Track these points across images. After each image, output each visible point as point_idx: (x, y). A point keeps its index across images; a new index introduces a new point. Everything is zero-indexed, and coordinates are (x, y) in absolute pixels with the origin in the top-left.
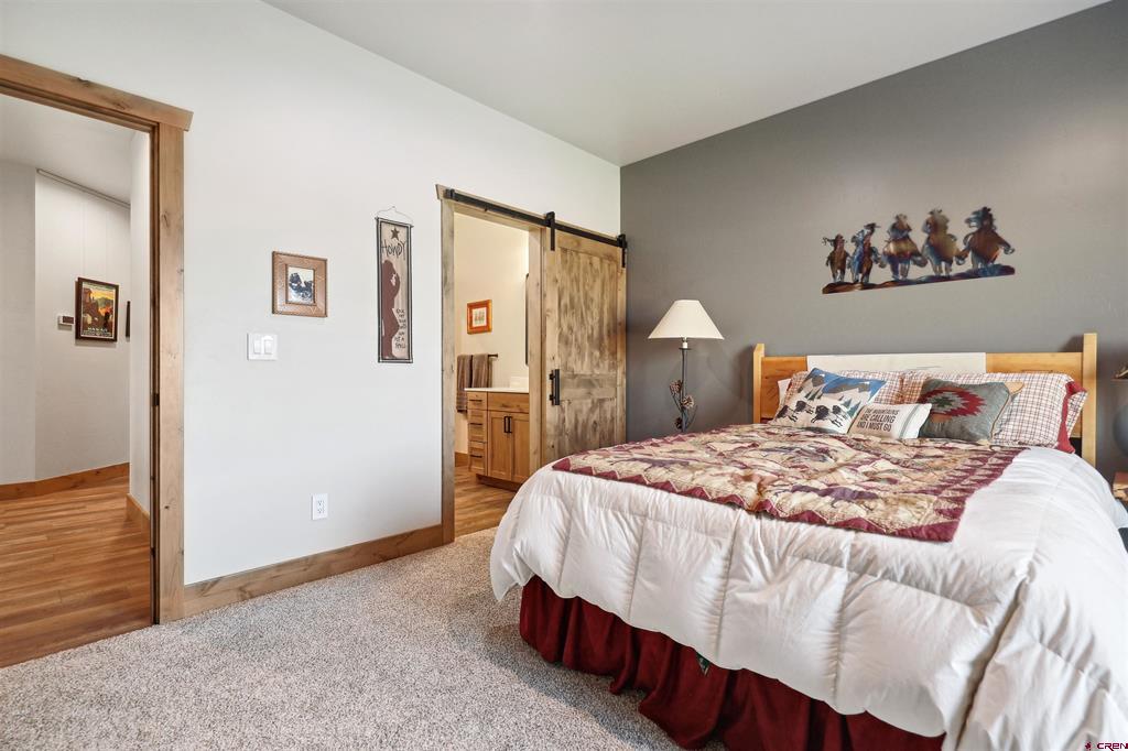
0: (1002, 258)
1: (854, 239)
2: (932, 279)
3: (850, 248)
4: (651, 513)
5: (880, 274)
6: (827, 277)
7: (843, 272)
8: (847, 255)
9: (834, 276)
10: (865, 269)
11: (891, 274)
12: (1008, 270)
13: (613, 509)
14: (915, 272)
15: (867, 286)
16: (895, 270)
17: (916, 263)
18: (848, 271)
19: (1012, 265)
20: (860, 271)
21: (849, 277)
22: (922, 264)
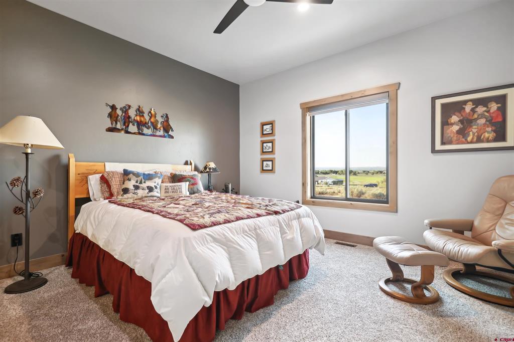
0: (170, 133)
1: (121, 109)
2: (151, 135)
3: (119, 112)
4: (257, 227)
5: (133, 128)
6: (108, 124)
7: (116, 123)
8: (118, 116)
9: (112, 124)
10: (127, 124)
11: (137, 129)
12: (172, 137)
13: (243, 233)
14: (145, 131)
15: (127, 132)
16: (139, 128)
17: (146, 127)
18: (118, 123)
19: (173, 136)
20: (124, 124)
21: (119, 126)
22: (148, 128)
